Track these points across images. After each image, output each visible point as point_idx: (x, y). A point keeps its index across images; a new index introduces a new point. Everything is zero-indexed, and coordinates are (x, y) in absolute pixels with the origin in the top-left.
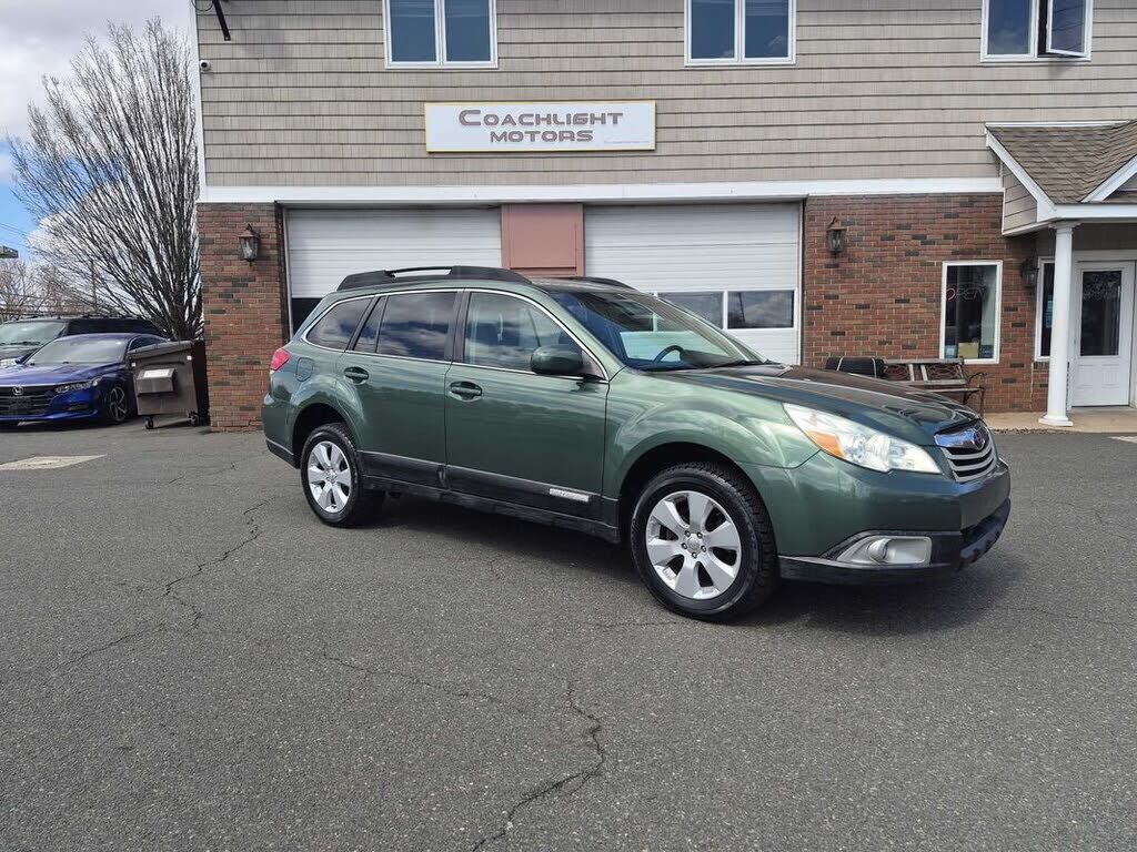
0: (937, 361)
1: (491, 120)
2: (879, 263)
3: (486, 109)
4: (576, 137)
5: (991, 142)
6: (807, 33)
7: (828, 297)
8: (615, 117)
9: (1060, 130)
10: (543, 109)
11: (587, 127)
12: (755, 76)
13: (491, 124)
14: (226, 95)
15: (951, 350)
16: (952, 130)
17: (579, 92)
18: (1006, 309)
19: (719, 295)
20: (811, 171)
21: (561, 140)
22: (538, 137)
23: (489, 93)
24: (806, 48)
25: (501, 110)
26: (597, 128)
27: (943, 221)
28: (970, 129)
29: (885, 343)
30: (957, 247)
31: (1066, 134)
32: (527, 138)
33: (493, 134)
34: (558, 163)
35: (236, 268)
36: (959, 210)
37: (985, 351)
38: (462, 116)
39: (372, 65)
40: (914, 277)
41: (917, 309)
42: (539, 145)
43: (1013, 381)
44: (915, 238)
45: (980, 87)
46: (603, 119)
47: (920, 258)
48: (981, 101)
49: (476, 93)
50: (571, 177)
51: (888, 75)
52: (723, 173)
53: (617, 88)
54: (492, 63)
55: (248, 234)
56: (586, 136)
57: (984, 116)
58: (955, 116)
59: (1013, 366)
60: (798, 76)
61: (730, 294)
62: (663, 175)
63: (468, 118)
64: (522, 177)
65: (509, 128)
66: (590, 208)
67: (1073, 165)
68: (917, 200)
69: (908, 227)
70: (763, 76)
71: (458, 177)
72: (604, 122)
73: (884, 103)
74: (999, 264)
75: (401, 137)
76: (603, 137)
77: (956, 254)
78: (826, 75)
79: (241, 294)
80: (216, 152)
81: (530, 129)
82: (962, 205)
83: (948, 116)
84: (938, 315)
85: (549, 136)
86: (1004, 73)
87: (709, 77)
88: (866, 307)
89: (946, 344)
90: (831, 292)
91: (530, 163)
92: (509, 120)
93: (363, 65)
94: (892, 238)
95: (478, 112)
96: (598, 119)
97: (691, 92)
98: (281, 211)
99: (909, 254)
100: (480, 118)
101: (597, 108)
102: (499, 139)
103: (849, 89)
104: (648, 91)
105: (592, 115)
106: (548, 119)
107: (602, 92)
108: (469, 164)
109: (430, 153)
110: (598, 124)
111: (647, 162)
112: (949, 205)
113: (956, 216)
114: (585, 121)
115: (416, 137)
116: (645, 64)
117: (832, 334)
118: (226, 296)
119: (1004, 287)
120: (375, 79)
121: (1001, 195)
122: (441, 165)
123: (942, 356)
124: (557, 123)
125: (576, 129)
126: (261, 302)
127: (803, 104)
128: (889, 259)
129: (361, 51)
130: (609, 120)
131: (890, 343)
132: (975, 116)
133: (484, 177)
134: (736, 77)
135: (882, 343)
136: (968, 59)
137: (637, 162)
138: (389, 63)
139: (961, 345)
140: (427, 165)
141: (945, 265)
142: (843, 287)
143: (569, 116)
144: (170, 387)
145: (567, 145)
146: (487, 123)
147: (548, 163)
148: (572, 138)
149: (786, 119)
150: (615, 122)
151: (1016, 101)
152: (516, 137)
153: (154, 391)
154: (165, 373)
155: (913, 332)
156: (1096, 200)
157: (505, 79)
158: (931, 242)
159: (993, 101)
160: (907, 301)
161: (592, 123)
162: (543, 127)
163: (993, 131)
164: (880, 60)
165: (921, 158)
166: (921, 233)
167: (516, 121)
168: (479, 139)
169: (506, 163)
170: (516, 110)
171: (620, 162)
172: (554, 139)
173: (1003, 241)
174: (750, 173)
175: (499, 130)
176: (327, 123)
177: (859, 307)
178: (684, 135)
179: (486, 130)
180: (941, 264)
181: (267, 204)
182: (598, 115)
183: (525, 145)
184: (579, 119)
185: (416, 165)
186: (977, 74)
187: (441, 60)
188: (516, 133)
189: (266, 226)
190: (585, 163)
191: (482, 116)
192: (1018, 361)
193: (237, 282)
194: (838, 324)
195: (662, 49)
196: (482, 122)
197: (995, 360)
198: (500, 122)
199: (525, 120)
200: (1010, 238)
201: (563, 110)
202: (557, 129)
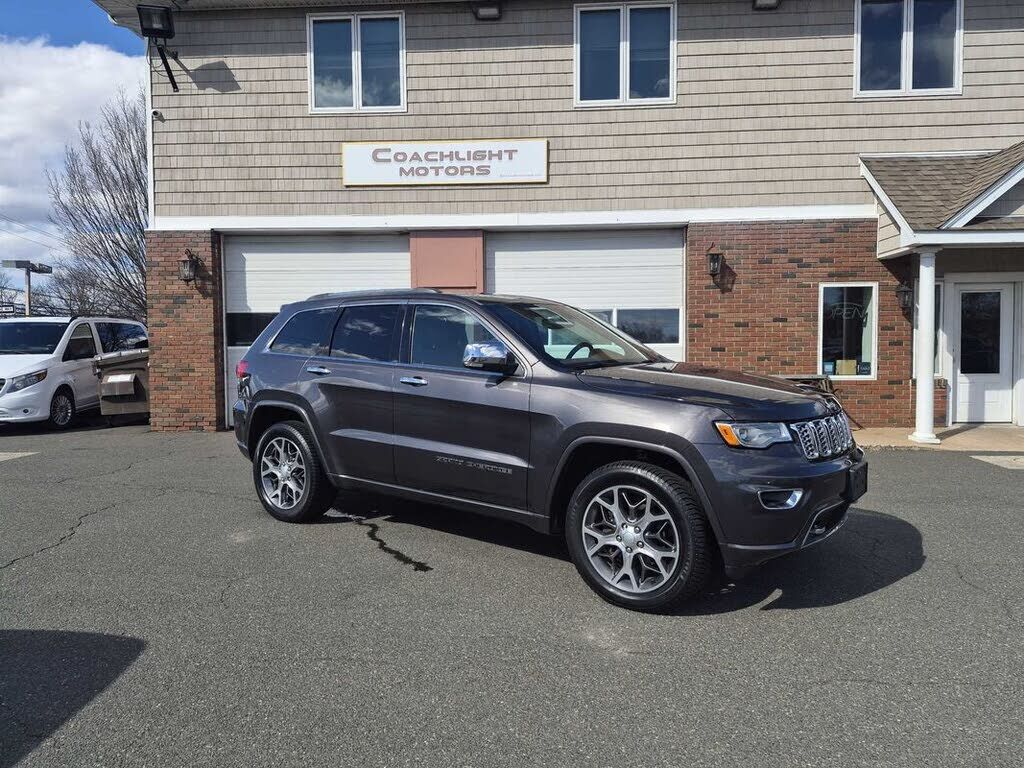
0: (815, 377)
1: (400, 157)
2: (757, 284)
3: (396, 147)
4: (476, 171)
5: (864, 171)
6: (686, 75)
7: (708, 316)
8: (511, 153)
10: (447, 147)
11: (486, 162)
12: (638, 115)
13: (401, 161)
14: (173, 138)
15: (829, 367)
16: (827, 161)
17: (478, 132)
18: (883, 328)
19: (609, 313)
20: (692, 200)
21: (462, 174)
22: (442, 172)
23: (398, 134)
24: (685, 88)
25: (409, 148)
26: (494, 163)
27: (819, 245)
28: (845, 160)
29: (764, 359)
30: (833, 270)
31: (937, 163)
32: (432, 172)
33: (402, 170)
34: (460, 195)
35: (178, 287)
36: (832, 235)
37: (864, 368)
38: (375, 154)
39: (298, 111)
40: (792, 298)
41: (795, 327)
42: (443, 179)
43: (891, 397)
44: (791, 261)
45: (853, 121)
46: (499, 155)
47: (797, 280)
48: (856, 135)
49: (388, 134)
50: (473, 206)
51: (764, 111)
52: (609, 203)
53: (512, 128)
54: (402, 107)
55: (185, 258)
56: (485, 171)
57: (857, 147)
58: (830, 147)
59: (891, 383)
60: (678, 114)
61: (619, 312)
62: (555, 204)
63: (380, 156)
64: (428, 206)
65: (416, 164)
66: (488, 234)
68: (792, 226)
69: (785, 251)
70: (647, 115)
71: (368, 207)
72: (500, 158)
73: (762, 137)
74: (875, 286)
75: (323, 172)
76: (500, 171)
77: (831, 277)
78: (705, 113)
79: (182, 310)
80: (164, 187)
81: (434, 164)
82: (837, 230)
83: (823, 148)
84: (815, 333)
85: (452, 171)
86: (877, 108)
87: (596, 117)
88: (745, 325)
89: (823, 361)
90: (712, 311)
91: (435, 195)
92: (416, 157)
93: (290, 112)
94: (769, 261)
95: (390, 150)
96: (495, 155)
97: (580, 130)
98: (217, 237)
99: (785, 276)
100: (390, 156)
101: (494, 146)
102: (407, 174)
104: (541, 131)
105: (490, 152)
106: (450, 156)
107: (499, 131)
108: (381, 196)
109: (347, 186)
110: (495, 159)
111: (541, 193)
112: (823, 230)
113: (831, 240)
114: (484, 157)
115: (334, 173)
116: (538, 106)
117: (713, 350)
118: (167, 311)
119: (881, 307)
120: (300, 124)
121: (875, 221)
122: (356, 196)
123: (820, 372)
124: (459, 159)
125: (475, 164)
126: (199, 316)
127: (684, 140)
128: (766, 280)
129: (289, 99)
130: (505, 156)
131: (769, 359)
132: (850, 147)
133: (394, 207)
134: (622, 116)
135: (761, 359)
136: (842, 96)
137: (531, 193)
138: (312, 109)
139: (838, 362)
140: (344, 197)
141: (822, 286)
142: (722, 307)
143: (469, 153)
144: (131, 391)
145: (467, 179)
146: (396, 159)
147: (451, 195)
148: (472, 173)
149: (668, 153)
150: (511, 158)
151: (888, 133)
152: (422, 172)
153: (117, 393)
154: (127, 378)
155: (791, 349)
156: (953, 227)
157: (411, 121)
158: (808, 265)
159: (866, 134)
160: (785, 320)
161: (490, 159)
162: (446, 163)
163: (866, 161)
164: (756, 98)
165: (798, 187)
166: (796, 256)
167: (422, 157)
168: (389, 174)
169: (412, 195)
170: (422, 148)
171: (515, 193)
172: (456, 173)
173: (880, 264)
174: (633, 202)
175: (407, 166)
176: (258, 161)
177: (738, 325)
178: (574, 168)
179: (396, 166)
180: (817, 286)
181: (205, 232)
182: (495, 152)
183: (430, 179)
184: (479, 155)
185: (332, 197)
186: (850, 108)
187: (357, 106)
188: (423, 168)
189: (204, 252)
190: (487, 194)
191: (393, 153)
192: (895, 377)
193: (179, 300)
194: (718, 341)
195: (554, 92)
196: (393, 159)
197: (873, 376)
198: (408, 159)
199: (430, 157)
200: (883, 261)
201: (463, 148)
202: (458, 165)
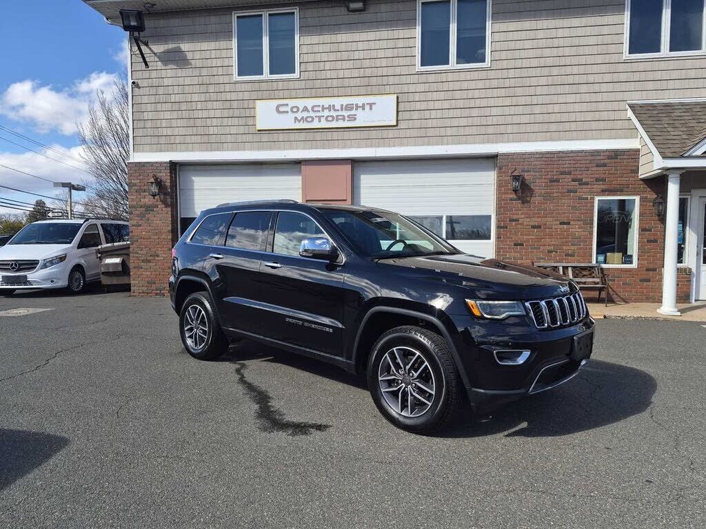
0: (590, 265)
1: (295, 109)
2: (548, 197)
3: (292, 103)
4: (346, 118)
5: (630, 114)
6: (498, 46)
7: (511, 220)
8: (371, 105)
9: (682, 104)
10: (326, 102)
11: (353, 112)
12: (463, 76)
13: (294, 112)
14: (145, 99)
15: (601, 258)
16: (602, 106)
17: (348, 91)
18: (642, 230)
19: (440, 218)
20: (500, 137)
21: (337, 120)
22: (323, 119)
23: (293, 93)
24: (497, 55)
25: (301, 103)
26: (359, 112)
27: (595, 169)
28: (615, 106)
29: (552, 252)
30: (604, 187)
31: (687, 107)
32: (316, 120)
33: (296, 118)
34: (335, 135)
35: (148, 200)
36: (606, 161)
37: (628, 259)
38: (278, 107)
39: (226, 79)
40: (574, 208)
41: (576, 229)
42: (324, 124)
43: (648, 280)
44: (573, 180)
45: (623, 77)
46: (363, 107)
47: (578, 194)
48: (623, 87)
49: (286, 93)
50: (344, 144)
51: (555, 71)
52: (440, 139)
53: (372, 87)
54: (296, 75)
55: (152, 180)
56: (353, 118)
57: (626, 96)
58: (605, 97)
59: (648, 270)
60: (492, 74)
61: (447, 217)
62: (402, 141)
63: (281, 109)
64: (313, 144)
65: (305, 114)
66: (355, 163)
67: (685, 129)
68: (575, 155)
69: (570, 173)
70: (469, 76)
71: (273, 145)
72: (364, 109)
73: (553, 90)
74: (637, 199)
75: (242, 121)
76: (363, 119)
77: (604, 192)
78: (512, 73)
79: (150, 215)
80: (140, 133)
81: (318, 114)
82: (610, 157)
83: (599, 97)
84: (591, 233)
85: (330, 119)
86: (641, 66)
87: (432, 78)
88: (539, 227)
89: (597, 254)
90: (515, 217)
91: (318, 136)
92: (305, 109)
93: (221, 80)
94: (558, 181)
95: (287, 105)
96: (360, 107)
97: (421, 88)
98: (174, 166)
99: (570, 191)
100: (288, 109)
101: (360, 100)
102: (299, 121)
103: (527, 82)
104: (392, 89)
105: (357, 105)
106: (329, 108)
107: (362, 90)
108: (281, 137)
109: (258, 130)
110: (360, 110)
111: (391, 133)
112: (599, 158)
113: (605, 165)
114: (352, 109)
115: (250, 122)
116: (391, 71)
117: (515, 245)
118: (141, 216)
119: (641, 214)
120: (228, 88)
121: (638, 151)
122: (265, 137)
123: (594, 262)
124: (335, 110)
125: (346, 113)
126: (162, 219)
127: (495, 93)
128: (555, 195)
129: (220, 71)
130: (367, 107)
131: (556, 252)
132: (620, 96)
133: (291, 144)
134: (450, 77)
135: (550, 252)
136: (614, 58)
137: (385, 133)
138: (236, 78)
139: (608, 254)
140: (256, 138)
141: (597, 199)
142: (522, 214)
143: (342, 105)
144: (120, 269)
145: (341, 124)
146: (292, 112)
147: (329, 135)
148: (344, 119)
149: (483, 103)
150: (371, 109)
151: (650, 85)
152: (309, 119)
153: (111, 270)
154: (117, 260)
155: (572, 245)
156: (694, 154)
157: (302, 84)
158: (587, 184)
159: (632, 86)
160: (569, 223)
161: (356, 109)
162: (326, 113)
163: (632, 106)
164: (550, 62)
165: (580, 126)
166: (579, 177)
167: (310, 109)
168: (287, 122)
169: (303, 136)
170: (310, 103)
171: (374, 134)
172: (333, 120)
173: (641, 182)
174: (458, 139)
175: (299, 116)
176: (200, 114)
177: (534, 227)
178: (416, 115)
179: (291, 116)
180: (593, 199)
181: (165, 163)
182: (360, 104)
183: (315, 125)
184: (349, 107)
185: (249, 138)
186: (621, 67)
187: (266, 74)
188: (309, 117)
189: (165, 176)
190: (353, 135)
191: (290, 107)
192: (651, 266)
193: (149, 208)
194: (519, 238)
195: (402, 61)
196: (289, 110)
197: (635, 265)
198: (300, 111)
199: (315, 109)
200: (644, 180)
201: (338, 102)
202: (335, 114)
